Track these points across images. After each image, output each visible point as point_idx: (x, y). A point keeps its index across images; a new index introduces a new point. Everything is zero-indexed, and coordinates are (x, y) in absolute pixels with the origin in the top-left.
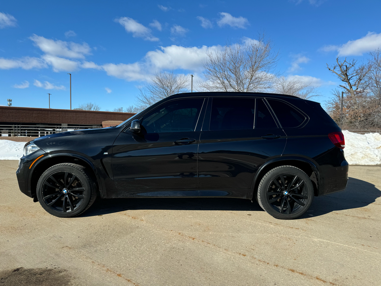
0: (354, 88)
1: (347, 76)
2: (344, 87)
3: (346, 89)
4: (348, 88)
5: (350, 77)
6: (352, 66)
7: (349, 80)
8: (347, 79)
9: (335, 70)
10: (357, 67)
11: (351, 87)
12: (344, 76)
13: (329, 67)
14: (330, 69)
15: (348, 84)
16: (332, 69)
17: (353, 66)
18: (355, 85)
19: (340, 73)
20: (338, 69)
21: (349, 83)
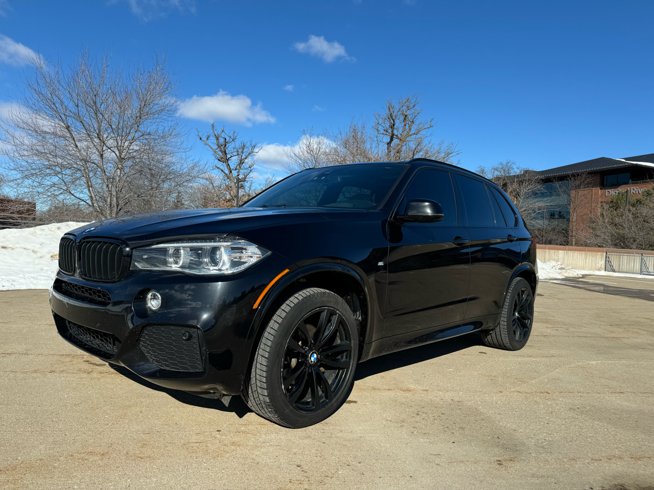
0: (235, 173)
1: (226, 154)
2: (222, 171)
3: (224, 173)
4: (227, 172)
5: (228, 156)
6: (231, 140)
7: (228, 160)
8: (225, 158)
9: (209, 142)
10: (238, 144)
11: (231, 172)
12: (221, 154)
13: (200, 135)
14: (201, 139)
15: (227, 167)
16: (204, 139)
17: (233, 140)
18: (236, 169)
19: (216, 147)
20: (213, 140)
21: (228, 164)
